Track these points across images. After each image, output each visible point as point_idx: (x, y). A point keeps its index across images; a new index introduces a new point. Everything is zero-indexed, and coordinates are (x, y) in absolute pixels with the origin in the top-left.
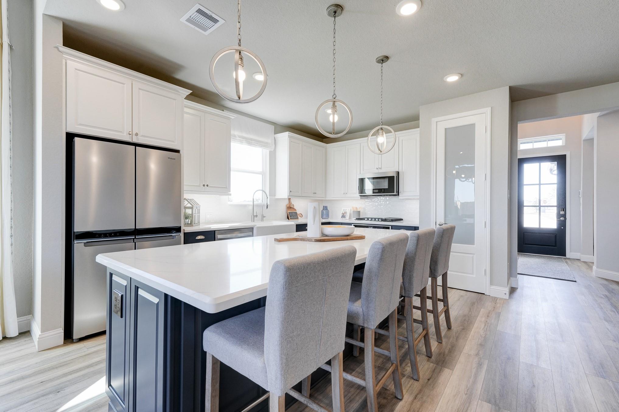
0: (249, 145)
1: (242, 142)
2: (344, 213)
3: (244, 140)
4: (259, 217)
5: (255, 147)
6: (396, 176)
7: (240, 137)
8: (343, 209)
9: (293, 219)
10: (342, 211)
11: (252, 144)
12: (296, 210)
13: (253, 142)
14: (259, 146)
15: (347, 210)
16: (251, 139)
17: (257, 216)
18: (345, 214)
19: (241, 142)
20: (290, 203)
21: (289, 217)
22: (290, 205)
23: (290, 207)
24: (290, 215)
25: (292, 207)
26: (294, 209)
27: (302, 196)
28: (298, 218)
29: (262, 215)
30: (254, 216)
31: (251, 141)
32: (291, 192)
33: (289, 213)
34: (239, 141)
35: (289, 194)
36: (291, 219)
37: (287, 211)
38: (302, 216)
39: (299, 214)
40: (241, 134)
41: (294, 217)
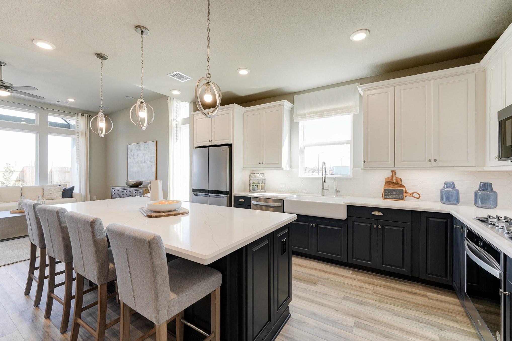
0: (320, 118)
1: (314, 118)
3: (314, 114)
4: (332, 190)
5: (331, 117)
7: (309, 113)
9: (391, 199)
11: (324, 116)
12: (405, 187)
16: (323, 111)
17: (327, 190)
19: (312, 118)
20: (392, 176)
21: (383, 195)
22: (391, 179)
23: (391, 182)
24: (386, 193)
25: (394, 181)
26: (401, 185)
27: (396, 167)
28: (403, 199)
29: (336, 189)
30: (324, 190)
31: (322, 113)
32: (364, 162)
33: (385, 190)
34: (309, 118)
35: (364, 165)
36: (385, 198)
37: (384, 187)
38: (420, 196)
39: (413, 193)
40: (311, 110)
41: (393, 197)
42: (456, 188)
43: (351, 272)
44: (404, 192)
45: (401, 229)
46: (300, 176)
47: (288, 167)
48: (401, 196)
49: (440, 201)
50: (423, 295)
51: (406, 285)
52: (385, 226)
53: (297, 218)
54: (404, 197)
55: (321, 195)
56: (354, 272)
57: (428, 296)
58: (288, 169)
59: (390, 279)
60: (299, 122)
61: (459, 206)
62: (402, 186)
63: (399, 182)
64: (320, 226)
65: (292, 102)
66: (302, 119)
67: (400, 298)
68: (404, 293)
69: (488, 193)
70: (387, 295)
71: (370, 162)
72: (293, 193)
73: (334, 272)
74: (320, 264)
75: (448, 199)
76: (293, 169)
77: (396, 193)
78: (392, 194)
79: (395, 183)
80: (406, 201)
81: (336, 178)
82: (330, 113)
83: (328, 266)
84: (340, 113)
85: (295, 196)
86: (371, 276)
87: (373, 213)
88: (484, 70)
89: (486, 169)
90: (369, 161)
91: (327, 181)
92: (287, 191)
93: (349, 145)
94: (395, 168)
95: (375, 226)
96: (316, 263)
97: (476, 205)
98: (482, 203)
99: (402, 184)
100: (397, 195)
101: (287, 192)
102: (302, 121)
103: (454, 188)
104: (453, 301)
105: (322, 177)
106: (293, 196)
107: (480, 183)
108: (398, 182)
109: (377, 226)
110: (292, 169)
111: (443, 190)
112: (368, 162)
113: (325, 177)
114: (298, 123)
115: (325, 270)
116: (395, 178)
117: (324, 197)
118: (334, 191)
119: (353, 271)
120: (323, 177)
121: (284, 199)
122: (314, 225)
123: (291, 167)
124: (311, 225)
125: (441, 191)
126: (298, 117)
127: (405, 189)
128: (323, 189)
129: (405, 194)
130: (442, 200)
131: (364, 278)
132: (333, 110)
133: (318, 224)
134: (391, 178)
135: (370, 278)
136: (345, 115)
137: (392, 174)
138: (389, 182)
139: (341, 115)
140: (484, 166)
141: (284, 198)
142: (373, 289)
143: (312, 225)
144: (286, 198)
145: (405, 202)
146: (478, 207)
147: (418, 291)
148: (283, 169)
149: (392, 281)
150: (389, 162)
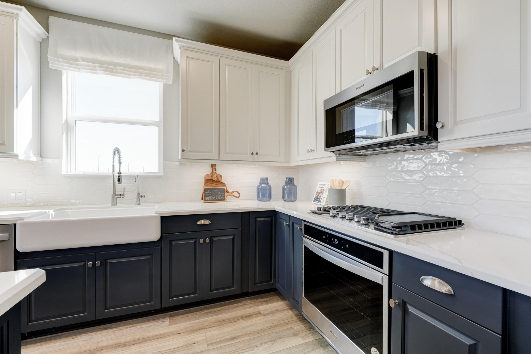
0: (108, 74)
2: (319, 191)
3: (97, 65)
4: (131, 195)
6: (421, 71)
7: (84, 60)
8: (319, 184)
9: (212, 201)
10: (318, 189)
11: (117, 73)
12: (225, 185)
13: (118, 68)
14: (135, 75)
15: (325, 186)
16: (115, 64)
17: (122, 195)
18: (321, 195)
19: (93, 70)
20: (212, 172)
21: (204, 197)
22: (211, 177)
23: (211, 179)
24: (206, 193)
25: (215, 179)
26: (221, 183)
27: (221, 159)
28: (225, 200)
29: (138, 193)
30: (116, 197)
31: (113, 67)
32: (183, 151)
33: (205, 190)
34: (87, 69)
35: (182, 155)
36: (205, 200)
37: (204, 187)
38: (239, 195)
39: (233, 192)
40: (89, 55)
41: (215, 198)
42: (269, 184)
43: (167, 321)
44: (226, 191)
45: (231, 237)
46: (64, 172)
47: (32, 155)
48: (223, 196)
49: (257, 198)
50: (257, 314)
51: (237, 307)
52: (213, 238)
53: (44, 280)
54: (226, 197)
55: (110, 205)
56: (172, 318)
57: (261, 312)
58: (33, 158)
59: (219, 307)
60: (63, 71)
61: (271, 202)
62: (223, 184)
63: (220, 180)
64: (110, 261)
65: (46, 27)
66: (70, 67)
67: (240, 334)
68: (240, 321)
69: (292, 187)
70: (224, 338)
71: (189, 152)
72: (47, 205)
73: (139, 336)
74: (111, 331)
75: (263, 196)
76: (49, 161)
77: (218, 193)
78: (213, 195)
79: (216, 181)
80: (228, 201)
81: (137, 175)
82: (127, 71)
83: (127, 328)
84: (145, 76)
85: (51, 211)
86: (196, 314)
87: (199, 223)
88: (290, 70)
89: (291, 164)
90: (189, 150)
91: (123, 180)
92: (29, 204)
93: (157, 128)
94: (219, 161)
95: (202, 241)
96: (103, 332)
97: (284, 199)
98: (288, 197)
99: (223, 182)
100: (219, 195)
101: (32, 206)
102: (70, 72)
103: (268, 184)
104: (280, 305)
105: (112, 174)
106: (45, 213)
107: (286, 178)
108: (218, 180)
109: (204, 241)
110: (44, 159)
111: (259, 186)
112: (187, 152)
113: (119, 173)
114: (59, 74)
115: (123, 340)
116: (215, 175)
117: (115, 208)
118: (134, 196)
119: (171, 316)
120: (114, 175)
121: (18, 223)
122: (98, 263)
123: (41, 155)
124: (90, 264)
125: (258, 188)
126: (60, 60)
127: (226, 188)
128: (114, 194)
129: (226, 194)
130: (258, 197)
131: (188, 323)
132: (133, 67)
133: (106, 260)
134: (211, 175)
135: (196, 318)
136: (151, 80)
137: (212, 170)
138: (209, 181)
139: (147, 79)
140: (290, 162)
141: (18, 220)
142: (204, 338)
143: (94, 265)
144: (21, 219)
145: (226, 202)
146: (285, 201)
147: (251, 309)
148: (17, 156)
149: (221, 310)
150: (212, 153)
